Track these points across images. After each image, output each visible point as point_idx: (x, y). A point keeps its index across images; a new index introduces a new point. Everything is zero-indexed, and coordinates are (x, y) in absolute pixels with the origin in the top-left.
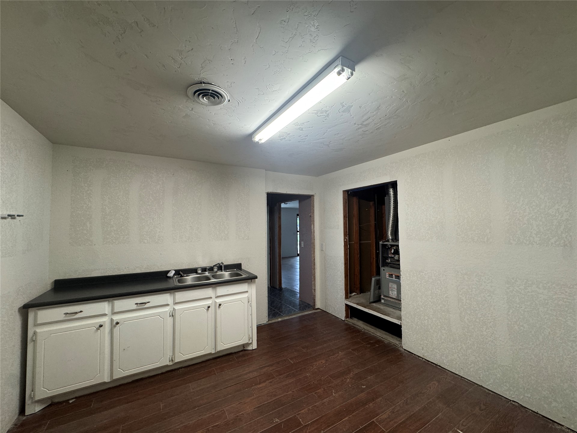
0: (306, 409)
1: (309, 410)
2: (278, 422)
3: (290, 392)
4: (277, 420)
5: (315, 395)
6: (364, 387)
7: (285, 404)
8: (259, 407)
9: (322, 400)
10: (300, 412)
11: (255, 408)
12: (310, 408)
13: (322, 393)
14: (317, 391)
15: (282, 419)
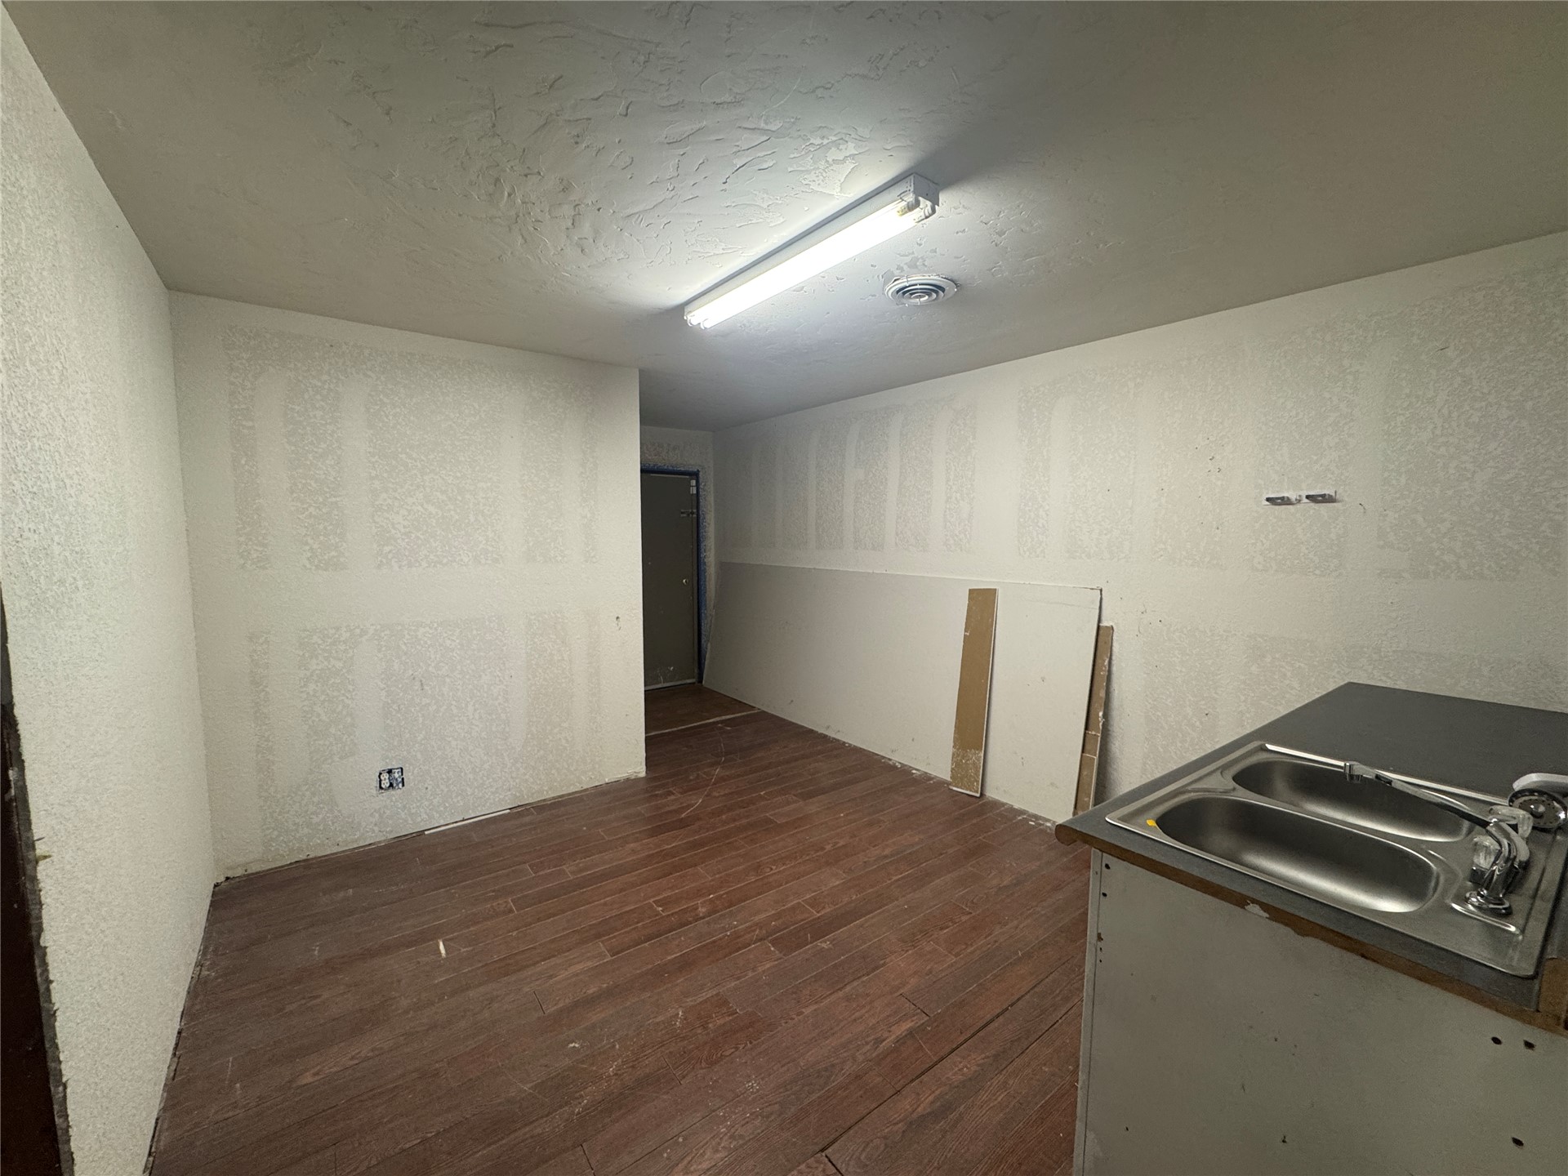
0: (760, 969)
1: (754, 970)
2: (821, 942)
3: (807, 1011)
4: (824, 945)
5: (735, 1008)
6: (572, 1045)
7: (813, 980)
8: (877, 968)
9: (717, 995)
10: (776, 962)
11: (884, 965)
12: (750, 974)
13: (714, 1015)
14: (727, 1019)
15: (813, 947)
